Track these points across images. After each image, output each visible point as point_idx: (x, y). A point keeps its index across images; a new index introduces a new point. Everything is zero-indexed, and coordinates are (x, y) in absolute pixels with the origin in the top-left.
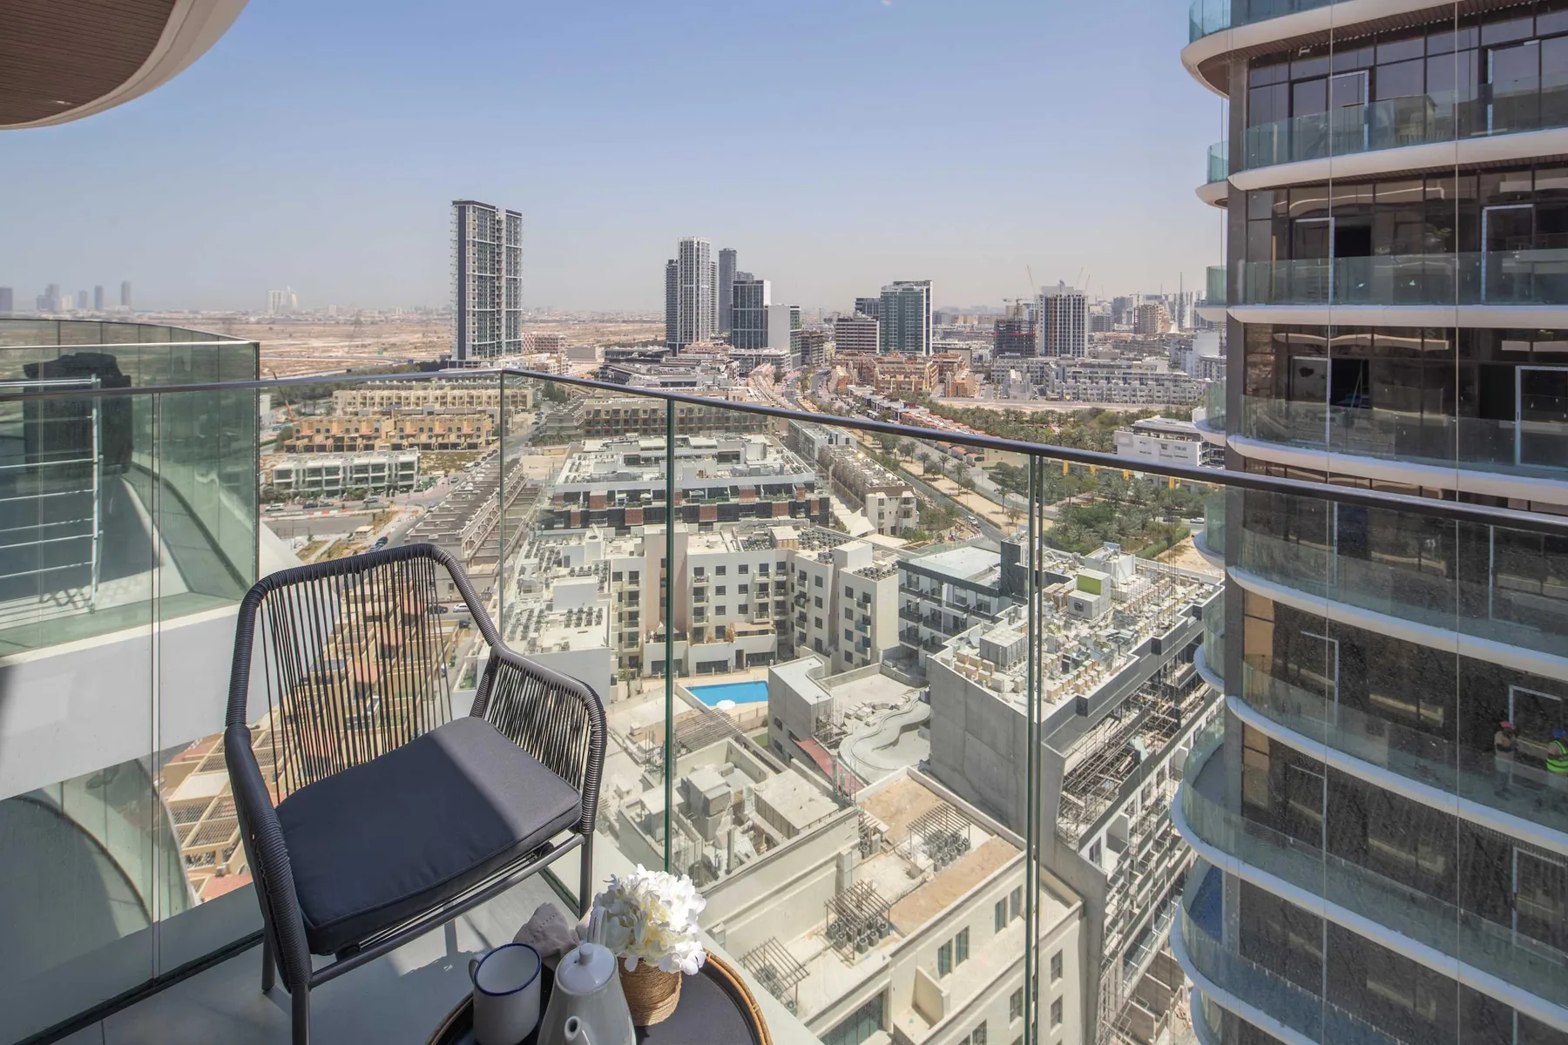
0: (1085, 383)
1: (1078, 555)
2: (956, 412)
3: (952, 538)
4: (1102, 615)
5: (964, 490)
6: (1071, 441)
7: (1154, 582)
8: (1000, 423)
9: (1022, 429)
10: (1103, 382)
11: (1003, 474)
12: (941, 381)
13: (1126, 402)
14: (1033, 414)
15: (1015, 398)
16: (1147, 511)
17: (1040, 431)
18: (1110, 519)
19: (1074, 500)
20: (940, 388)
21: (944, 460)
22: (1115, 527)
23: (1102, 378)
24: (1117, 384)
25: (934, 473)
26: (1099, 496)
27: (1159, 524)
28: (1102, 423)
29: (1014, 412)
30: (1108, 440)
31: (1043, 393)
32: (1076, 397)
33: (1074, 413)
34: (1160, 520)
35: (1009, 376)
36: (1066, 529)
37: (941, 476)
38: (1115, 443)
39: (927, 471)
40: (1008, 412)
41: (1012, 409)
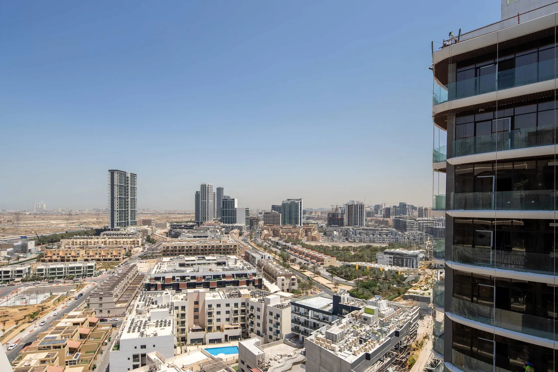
0: (364, 236)
1: (364, 300)
2: (312, 246)
3: (311, 293)
4: (375, 322)
5: (316, 275)
6: (359, 257)
7: (395, 310)
8: (330, 251)
9: (339, 253)
10: (371, 236)
11: (332, 270)
12: (306, 235)
13: (381, 243)
14: (343, 247)
15: (336, 241)
16: (390, 283)
17: (346, 253)
18: (375, 286)
19: (360, 279)
20: (306, 238)
21: (308, 264)
22: (377, 289)
23: (371, 234)
24: (377, 236)
25: (304, 269)
26: (371, 277)
27: (395, 288)
28: (371, 250)
29: (336, 247)
30: (373, 257)
31: (347, 239)
32: (361, 241)
33: (360, 247)
34: (395, 286)
35: (334, 233)
36: (357, 290)
37: (307, 270)
38: (376, 258)
39: (301, 268)
40: (333, 247)
41: (335, 246)
